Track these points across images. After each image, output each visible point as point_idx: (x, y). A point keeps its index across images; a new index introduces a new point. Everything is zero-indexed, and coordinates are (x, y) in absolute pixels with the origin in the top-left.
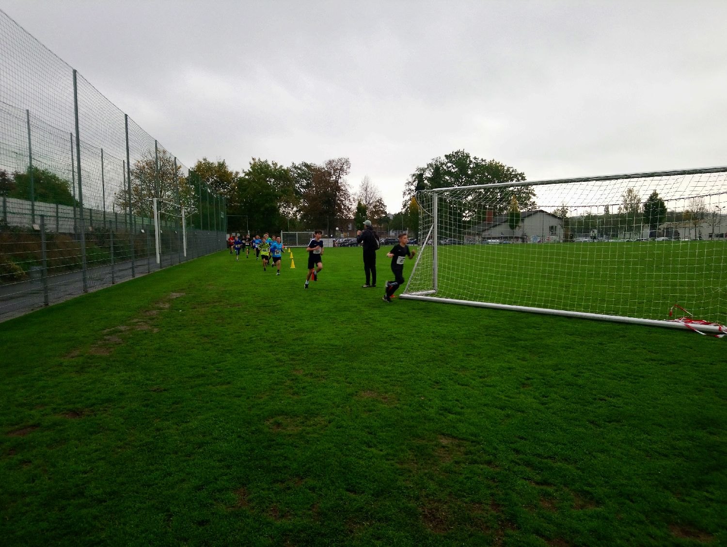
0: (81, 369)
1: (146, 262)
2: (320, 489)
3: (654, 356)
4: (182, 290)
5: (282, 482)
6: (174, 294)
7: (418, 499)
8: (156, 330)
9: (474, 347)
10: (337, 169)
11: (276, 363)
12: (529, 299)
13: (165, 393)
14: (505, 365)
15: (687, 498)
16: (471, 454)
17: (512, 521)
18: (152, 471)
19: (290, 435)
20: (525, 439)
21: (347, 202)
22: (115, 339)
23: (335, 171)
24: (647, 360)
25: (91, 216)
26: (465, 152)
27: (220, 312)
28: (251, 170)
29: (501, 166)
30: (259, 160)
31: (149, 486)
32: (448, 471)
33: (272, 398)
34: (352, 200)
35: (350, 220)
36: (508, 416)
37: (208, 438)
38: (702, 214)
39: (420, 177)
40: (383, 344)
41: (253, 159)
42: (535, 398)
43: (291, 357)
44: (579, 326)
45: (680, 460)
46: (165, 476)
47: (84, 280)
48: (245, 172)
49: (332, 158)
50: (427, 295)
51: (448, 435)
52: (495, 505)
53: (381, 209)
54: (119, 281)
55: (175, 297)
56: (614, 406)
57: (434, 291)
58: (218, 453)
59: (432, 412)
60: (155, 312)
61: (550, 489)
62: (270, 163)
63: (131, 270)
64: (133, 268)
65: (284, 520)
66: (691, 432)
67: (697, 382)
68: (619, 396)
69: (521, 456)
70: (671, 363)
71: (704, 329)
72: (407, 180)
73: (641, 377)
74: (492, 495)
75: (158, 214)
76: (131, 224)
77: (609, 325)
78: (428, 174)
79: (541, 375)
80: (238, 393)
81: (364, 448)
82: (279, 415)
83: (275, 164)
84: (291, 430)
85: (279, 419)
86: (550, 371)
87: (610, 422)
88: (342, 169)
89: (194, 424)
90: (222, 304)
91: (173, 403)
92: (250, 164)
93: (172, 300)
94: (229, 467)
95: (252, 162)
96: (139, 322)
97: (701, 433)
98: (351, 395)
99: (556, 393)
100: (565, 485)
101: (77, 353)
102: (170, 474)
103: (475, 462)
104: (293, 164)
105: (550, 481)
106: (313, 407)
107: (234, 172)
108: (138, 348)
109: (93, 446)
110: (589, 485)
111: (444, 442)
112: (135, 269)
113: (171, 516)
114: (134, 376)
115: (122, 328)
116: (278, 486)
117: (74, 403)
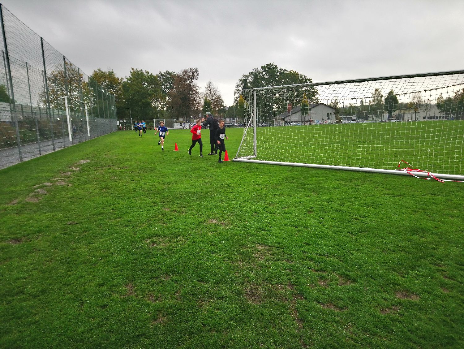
0: (19, 212)
1: (62, 140)
2: (181, 281)
3: (388, 192)
4: (88, 158)
5: (157, 278)
6: (82, 161)
7: (243, 284)
8: (70, 185)
9: (279, 190)
10: (190, 76)
11: (151, 204)
12: (313, 159)
13: (78, 226)
14: (297, 200)
15: (406, 276)
16: (277, 254)
17: (301, 294)
18: (70, 276)
19: (161, 249)
20: (310, 245)
21: (197, 99)
22: (42, 191)
23: (189, 77)
24: (384, 194)
25: (22, 110)
26: (274, 64)
27: (113, 172)
28: (131, 76)
29: (297, 74)
30: (136, 70)
31: (68, 285)
32: (263, 266)
33: (149, 227)
34: (200, 97)
35: (199, 111)
36: (299, 231)
37: (107, 253)
38: (420, 104)
39: (244, 81)
40: (222, 190)
41: (132, 69)
42: (315, 219)
43: (162, 200)
44: (344, 175)
45: (402, 254)
46: (79, 278)
47: (20, 153)
48: (127, 78)
49: (186, 68)
50: (250, 159)
51: (262, 244)
52: (291, 285)
53: (220, 103)
54: (44, 154)
55: (83, 163)
56: (364, 223)
57: (255, 156)
58: (114, 262)
59: (252, 231)
60: (69, 173)
61: (324, 274)
62: (144, 72)
63: (52, 146)
64: (53, 145)
65: (158, 302)
66: (409, 237)
67: (414, 206)
68: (367, 216)
69: (307, 255)
70: (398, 196)
71: (419, 174)
72: (237, 83)
73: (380, 204)
74: (289, 279)
75: (68, 107)
76: (50, 114)
77: (362, 174)
78: (250, 80)
79: (320, 205)
80: (126, 224)
81: (210, 254)
82: (154, 237)
83: (148, 73)
84: (162, 245)
85: (154, 239)
86: (325, 203)
87: (361, 232)
88: (193, 76)
89: (97, 244)
90: (115, 167)
91: (83, 232)
92: (131, 72)
93: (81, 165)
94: (121, 271)
95: (132, 71)
96: (59, 180)
97: (415, 237)
98: (201, 222)
99: (328, 216)
100: (334, 271)
101: (16, 201)
102: (82, 277)
103: (279, 260)
104: (160, 72)
105: (324, 269)
106: (177, 231)
107: (120, 78)
108: (58, 197)
109: (29, 261)
110: (349, 271)
111: (260, 248)
112: (55, 145)
113: (83, 303)
114: (56, 215)
115: (48, 184)
116: (154, 281)
117: (16, 234)
